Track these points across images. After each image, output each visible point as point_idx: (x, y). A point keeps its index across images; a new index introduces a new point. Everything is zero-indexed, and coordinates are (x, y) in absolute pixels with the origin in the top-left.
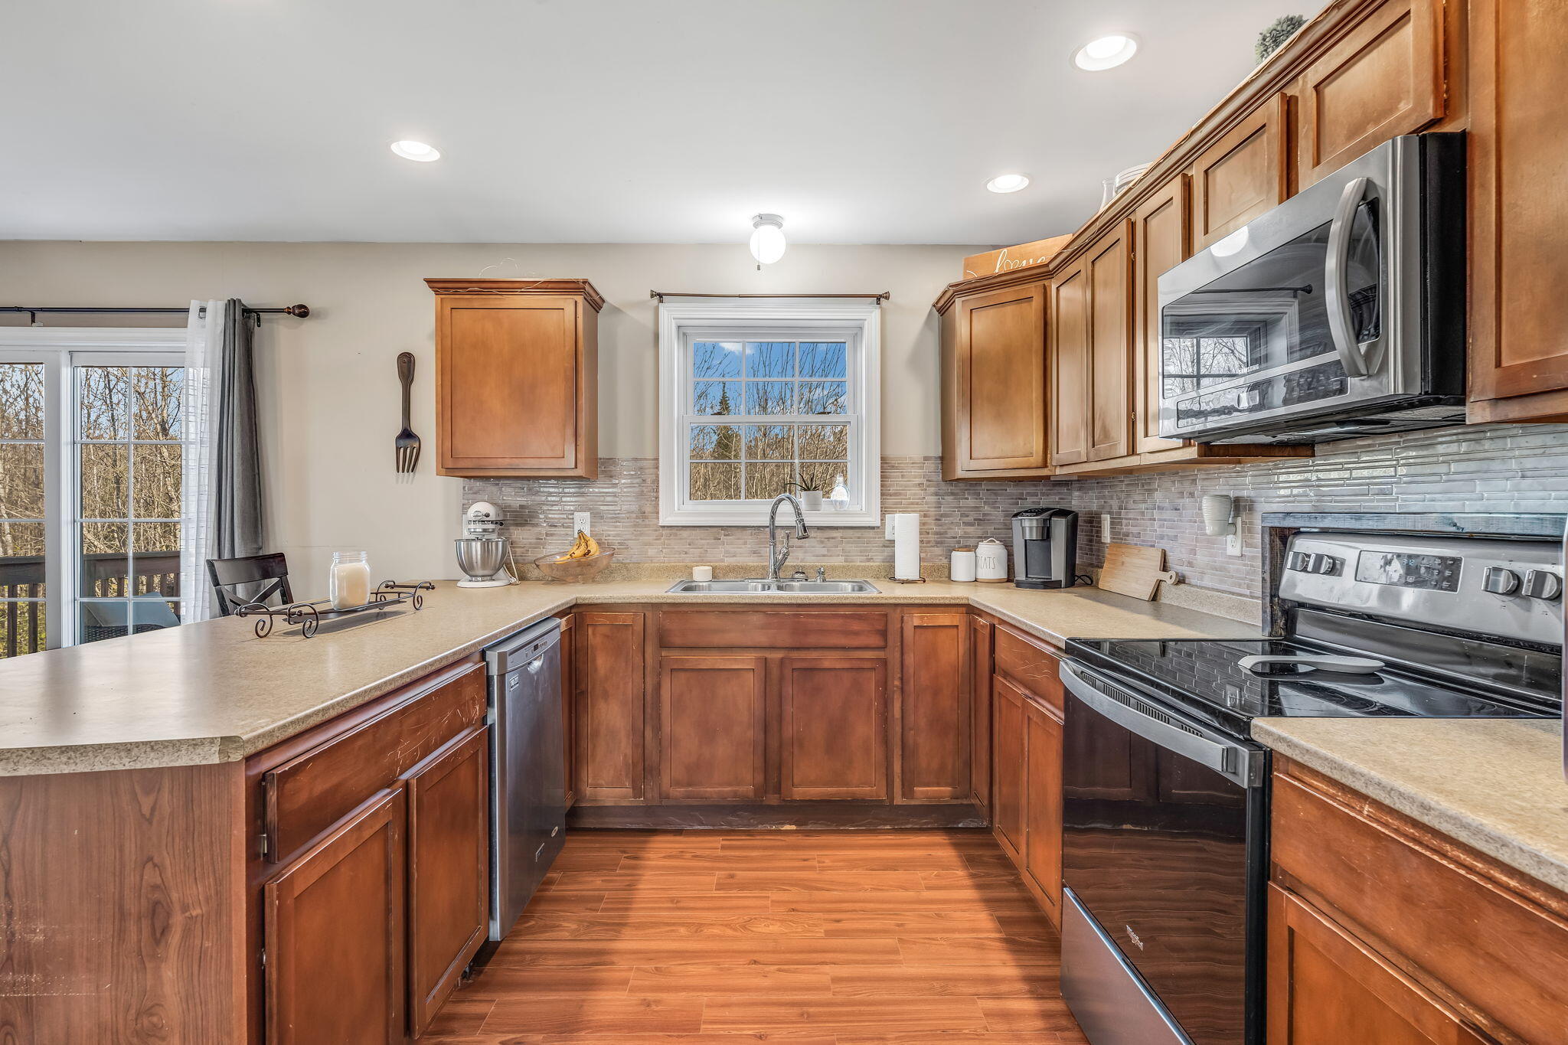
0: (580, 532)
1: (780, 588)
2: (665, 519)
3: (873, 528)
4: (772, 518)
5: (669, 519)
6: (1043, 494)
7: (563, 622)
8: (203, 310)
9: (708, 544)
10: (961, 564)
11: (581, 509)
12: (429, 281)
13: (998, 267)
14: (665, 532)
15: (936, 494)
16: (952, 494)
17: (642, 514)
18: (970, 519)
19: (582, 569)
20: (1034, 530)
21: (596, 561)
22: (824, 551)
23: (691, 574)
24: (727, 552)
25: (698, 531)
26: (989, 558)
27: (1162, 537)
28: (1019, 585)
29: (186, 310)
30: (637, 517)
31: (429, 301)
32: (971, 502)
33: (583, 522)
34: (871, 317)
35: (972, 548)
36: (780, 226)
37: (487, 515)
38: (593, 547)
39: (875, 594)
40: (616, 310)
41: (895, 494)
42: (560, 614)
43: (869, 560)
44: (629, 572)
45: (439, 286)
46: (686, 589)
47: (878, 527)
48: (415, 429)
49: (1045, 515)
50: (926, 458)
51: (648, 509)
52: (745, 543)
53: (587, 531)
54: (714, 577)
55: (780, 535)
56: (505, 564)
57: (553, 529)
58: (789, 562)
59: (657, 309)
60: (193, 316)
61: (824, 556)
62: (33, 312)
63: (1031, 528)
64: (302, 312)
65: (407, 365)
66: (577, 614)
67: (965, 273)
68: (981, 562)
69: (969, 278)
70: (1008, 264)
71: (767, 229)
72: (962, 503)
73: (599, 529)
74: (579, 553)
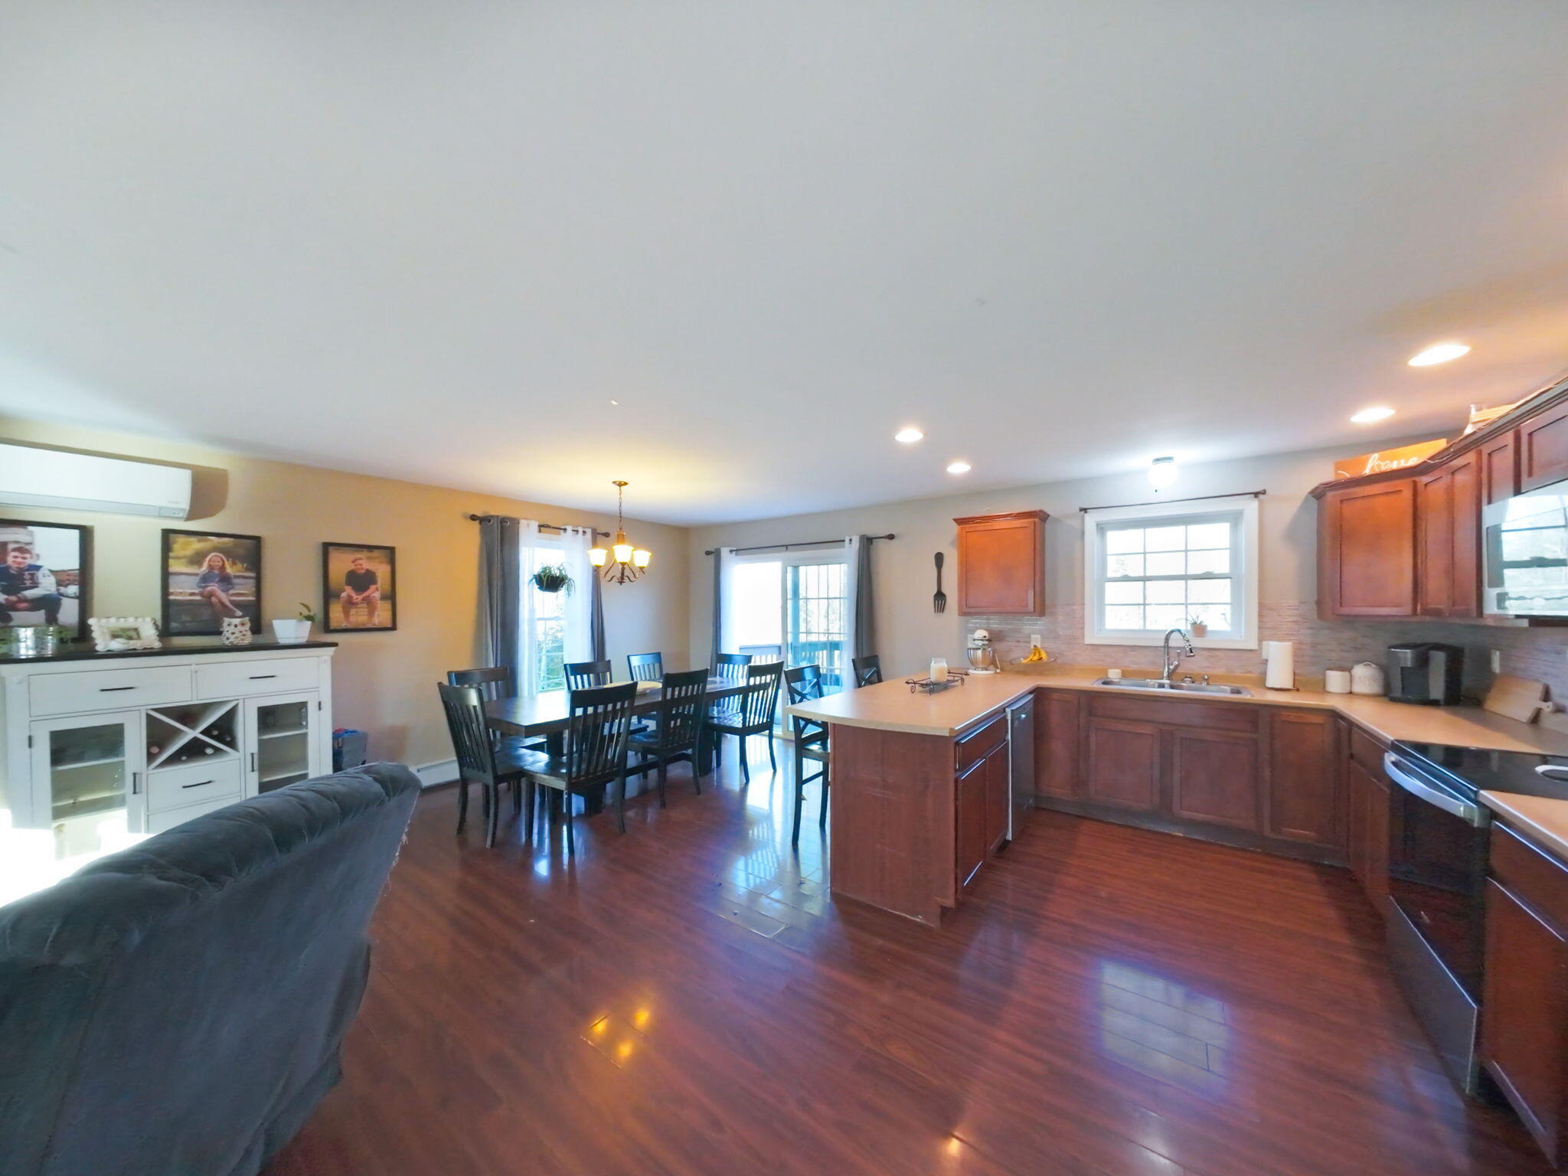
0: (1035, 646)
1: (1172, 687)
2: (1090, 640)
3: (1251, 650)
4: (1166, 642)
5: (1093, 640)
7: (1032, 696)
8: (851, 540)
9: (1120, 656)
10: (1335, 680)
11: (1035, 632)
12: (955, 520)
13: (1370, 466)
14: (1090, 648)
15: (1314, 629)
17: (1074, 637)
18: (1347, 647)
19: (1037, 667)
20: (1411, 659)
21: (1046, 663)
22: (1209, 665)
23: (1107, 674)
24: (1133, 662)
25: (1113, 648)
26: (1365, 677)
27: (1545, 674)
28: (1394, 700)
29: (844, 541)
30: (1071, 639)
31: (955, 528)
32: (1348, 635)
33: (1036, 640)
34: (1251, 507)
35: (1348, 669)
36: (1173, 463)
37: (985, 637)
38: (1044, 655)
39: (1249, 697)
40: (1056, 520)
41: (1272, 628)
42: (1031, 693)
43: (1245, 673)
44: (1065, 669)
45: (960, 521)
46: (1105, 683)
47: (1255, 650)
48: (944, 590)
49: (1422, 649)
50: (1304, 603)
51: (1078, 633)
52: (1146, 657)
53: (1039, 646)
54: (1123, 676)
55: (1173, 653)
56: (993, 663)
57: (1018, 643)
58: (1180, 670)
59: (1083, 516)
60: (847, 541)
61: (1209, 668)
62: (787, 546)
63: (1407, 658)
64: (891, 537)
65: (939, 558)
66: (1039, 693)
67: (1336, 474)
68: (1356, 680)
69: (1341, 477)
70: (1379, 466)
72: (1339, 635)
73: (1045, 645)
74: (1036, 658)
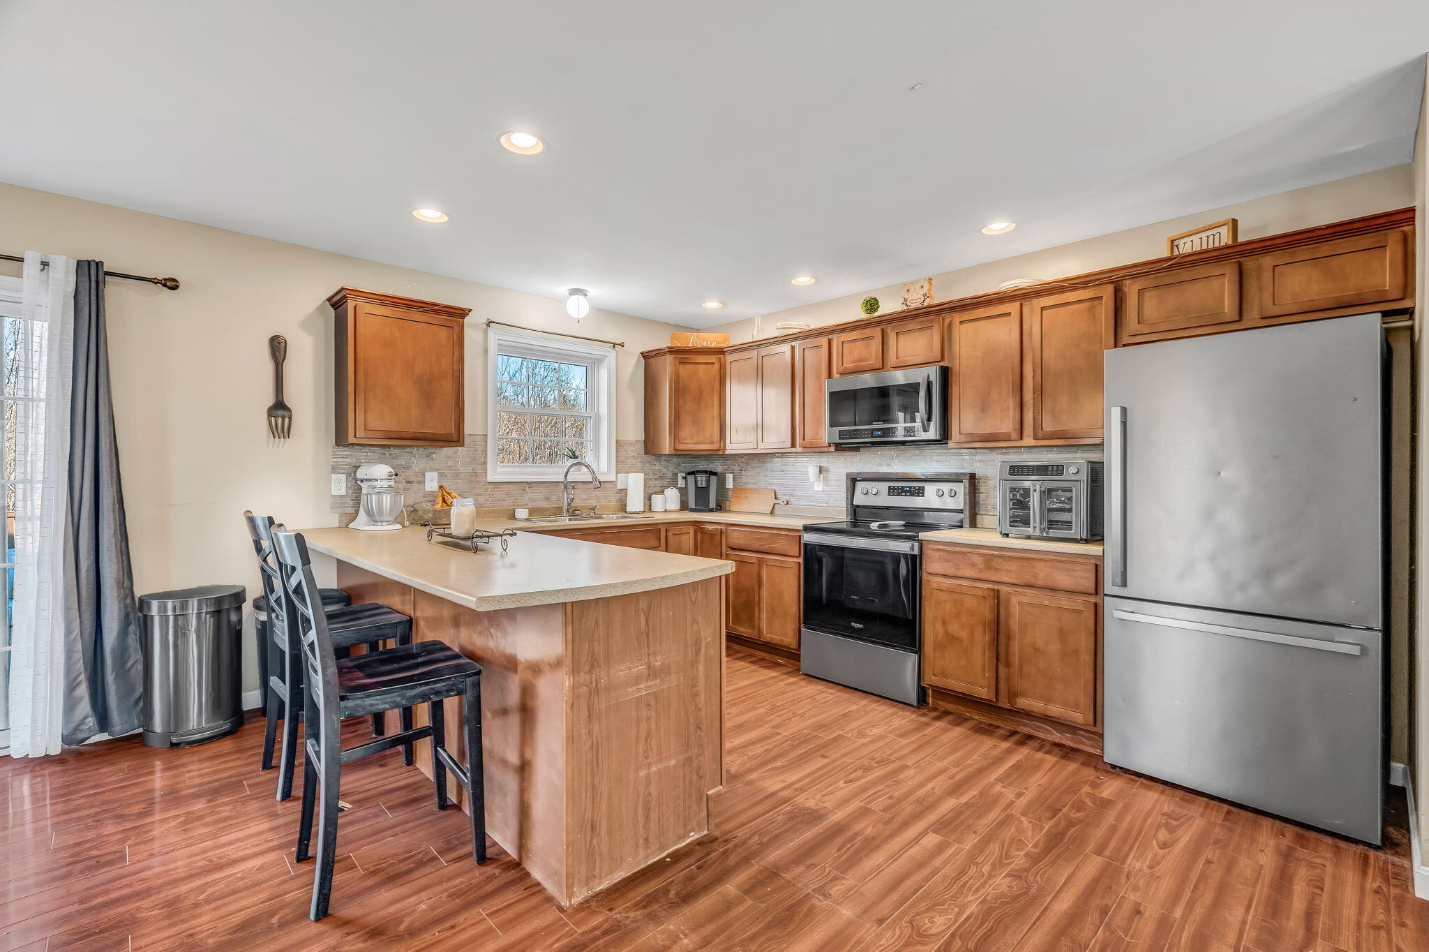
2: (491, 477)
3: (611, 482)
4: (566, 476)
5: (494, 477)
6: (688, 463)
9: (519, 494)
10: (658, 501)
11: (432, 470)
13: (691, 342)
14: (490, 486)
15: (642, 462)
16: (649, 462)
17: (475, 473)
18: (657, 477)
20: (704, 482)
22: (585, 497)
24: (530, 499)
25: (512, 485)
26: (673, 499)
27: (771, 484)
28: (691, 510)
29: (22, 260)
30: (472, 476)
32: (657, 467)
33: (433, 480)
34: (612, 355)
35: (662, 492)
36: (585, 295)
41: (623, 462)
43: (609, 501)
45: (356, 294)
47: (616, 482)
48: (288, 402)
50: (637, 441)
51: (479, 469)
52: (541, 493)
57: (412, 485)
61: (586, 499)
63: (702, 481)
64: (171, 284)
65: (281, 346)
67: (672, 342)
68: (669, 500)
69: (676, 345)
70: (696, 341)
71: (575, 298)
72: (654, 467)
73: (444, 485)
